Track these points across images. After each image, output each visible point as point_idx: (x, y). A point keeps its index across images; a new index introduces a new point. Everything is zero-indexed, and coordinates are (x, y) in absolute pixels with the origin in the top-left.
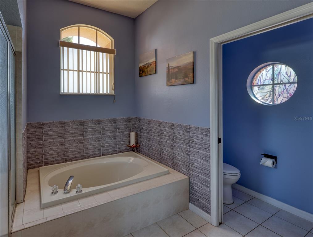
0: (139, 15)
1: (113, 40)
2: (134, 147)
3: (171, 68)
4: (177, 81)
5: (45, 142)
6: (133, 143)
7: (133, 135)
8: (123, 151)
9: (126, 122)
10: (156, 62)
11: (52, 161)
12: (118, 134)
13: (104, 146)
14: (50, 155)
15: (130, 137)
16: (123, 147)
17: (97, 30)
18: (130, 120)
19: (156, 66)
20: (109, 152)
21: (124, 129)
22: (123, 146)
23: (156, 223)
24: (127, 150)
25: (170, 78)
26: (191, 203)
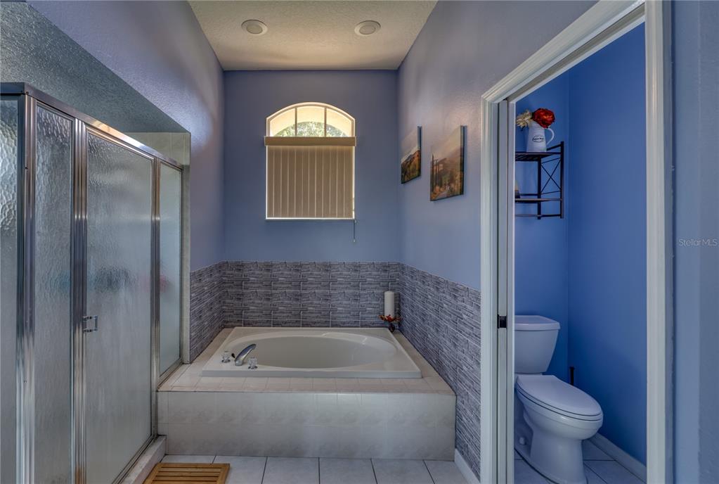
0: (403, 62)
1: (354, 119)
2: (389, 320)
3: (435, 163)
4: (441, 189)
5: (244, 291)
6: (389, 311)
7: (389, 296)
8: (371, 325)
9: (378, 271)
10: (420, 152)
11: (253, 322)
12: (362, 292)
13: (334, 311)
14: (251, 312)
15: (384, 300)
16: (372, 318)
17: (326, 107)
18: (385, 268)
19: (420, 160)
20: (344, 323)
21: (374, 284)
22: (370, 316)
23: (371, 459)
24: (379, 325)
25: (435, 184)
26: (458, 450)
